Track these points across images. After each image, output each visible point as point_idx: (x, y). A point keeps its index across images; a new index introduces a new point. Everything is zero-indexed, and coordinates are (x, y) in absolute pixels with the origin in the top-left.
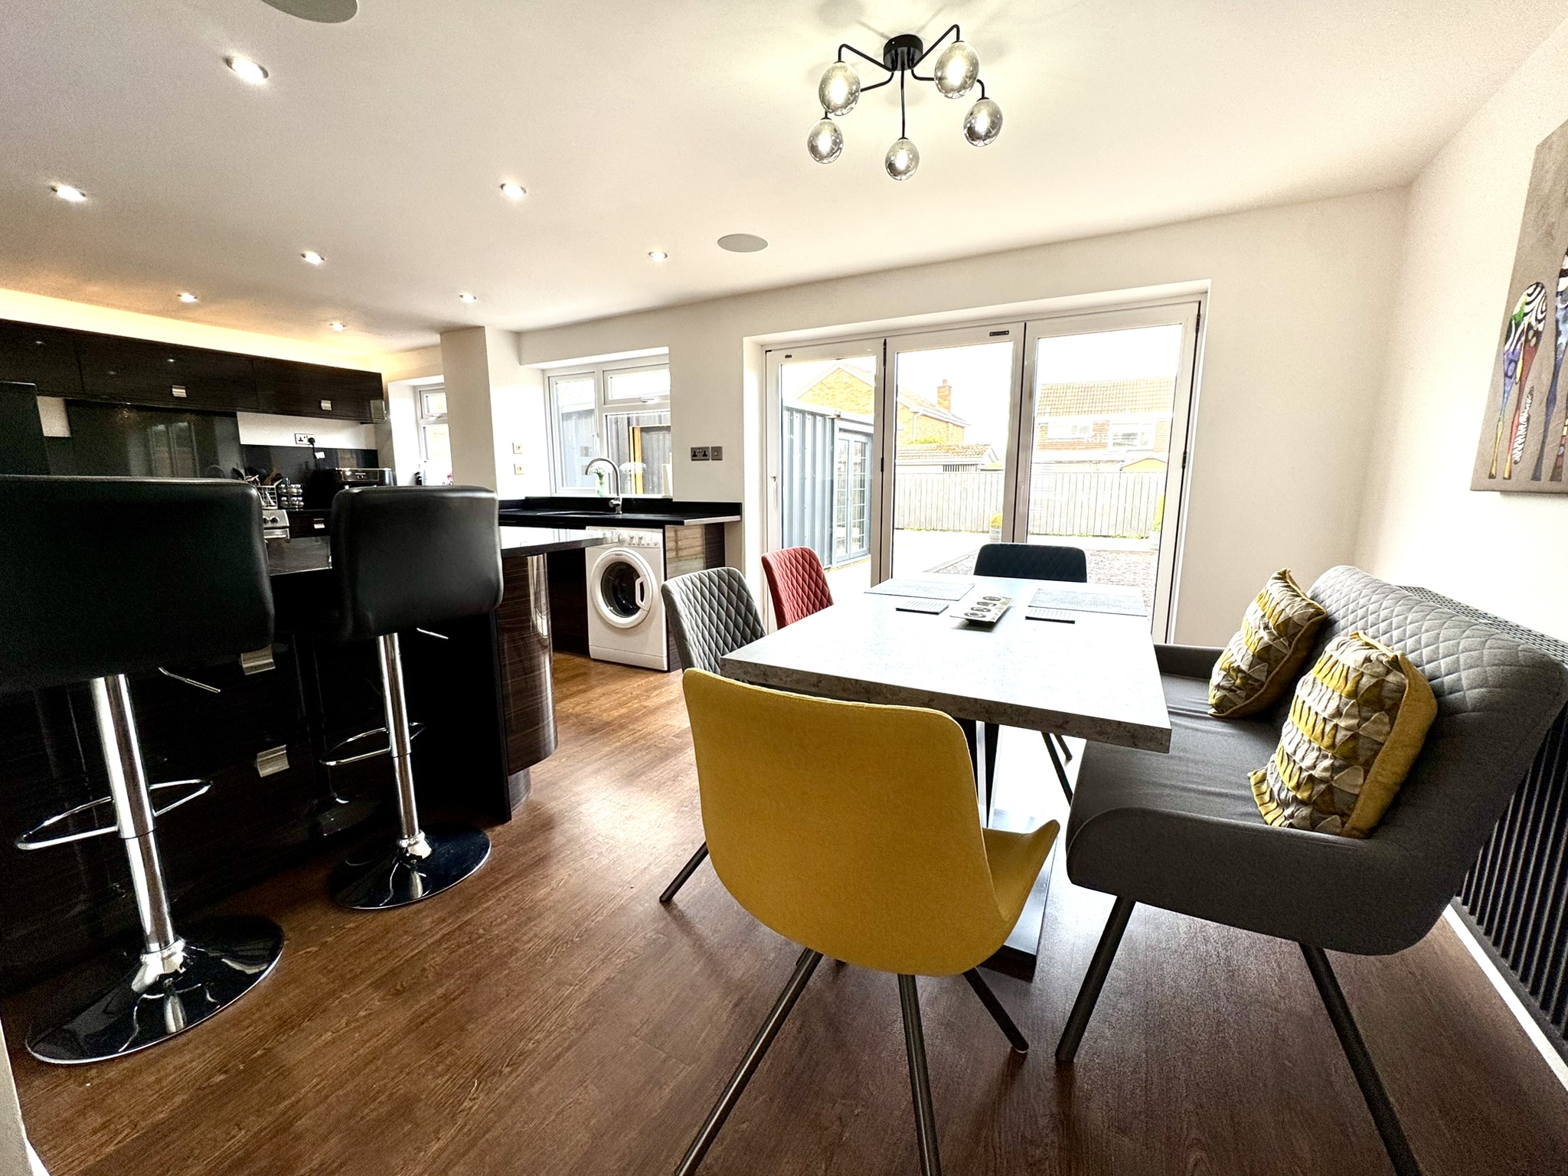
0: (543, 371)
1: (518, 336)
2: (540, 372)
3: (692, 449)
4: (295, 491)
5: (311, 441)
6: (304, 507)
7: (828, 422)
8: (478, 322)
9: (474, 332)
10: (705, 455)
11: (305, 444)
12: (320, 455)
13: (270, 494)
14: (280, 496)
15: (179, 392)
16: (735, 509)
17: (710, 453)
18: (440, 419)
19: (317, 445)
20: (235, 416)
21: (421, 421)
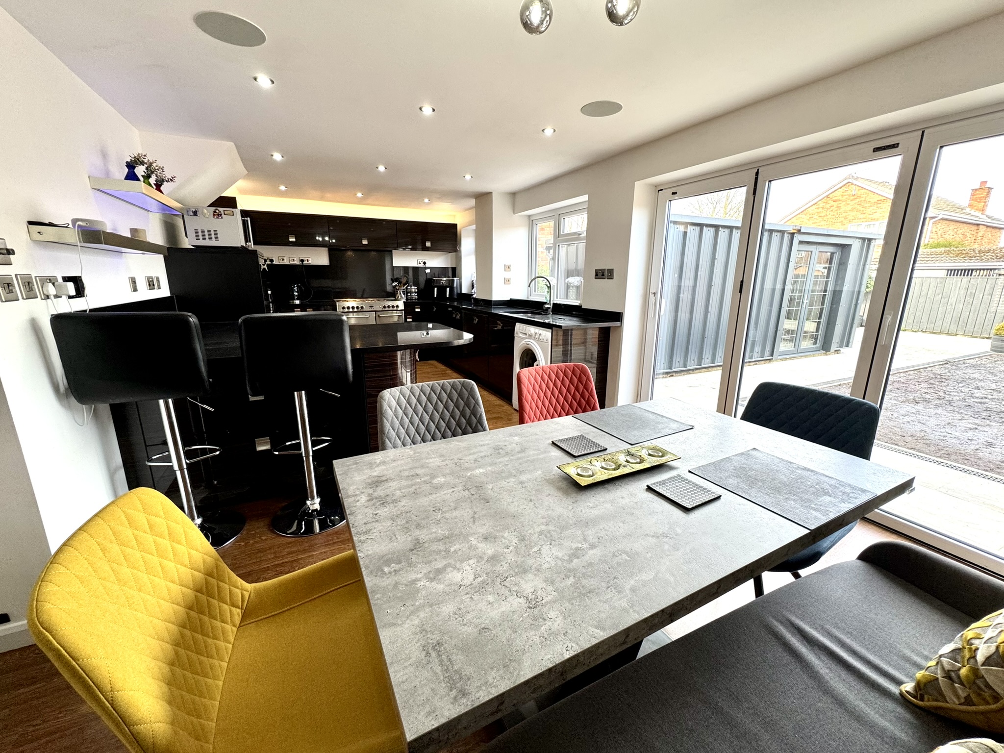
0: (529, 216)
1: (514, 197)
2: (527, 217)
3: (596, 270)
4: (413, 290)
5: (425, 263)
6: (418, 299)
7: (787, 238)
8: (489, 190)
9: (488, 195)
10: (603, 275)
11: (422, 265)
12: (428, 271)
13: (403, 292)
14: (407, 293)
15: (365, 242)
16: (617, 317)
17: (606, 274)
19: (427, 265)
20: (391, 251)
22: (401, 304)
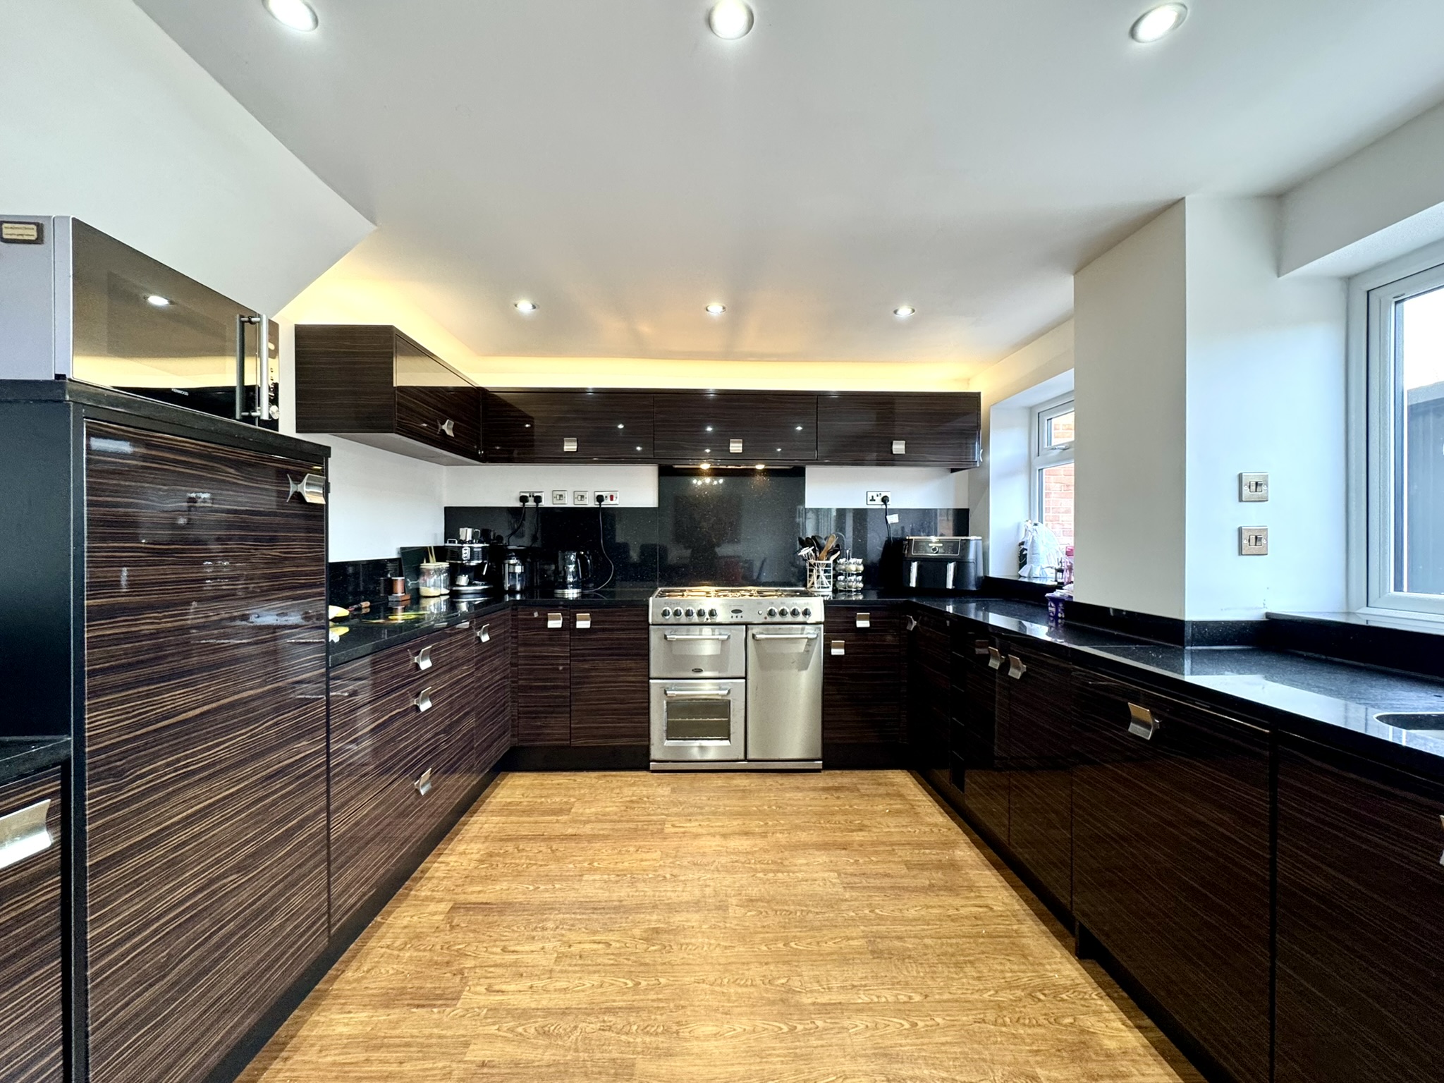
0: (1349, 280)
5: (885, 500)
6: (864, 593)
11: (878, 504)
12: (893, 519)
13: (826, 571)
14: (836, 575)
15: (736, 447)
18: (1066, 452)
19: (891, 505)
20: (804, 471)
21: (1036, 461)
22: (816, 608)
